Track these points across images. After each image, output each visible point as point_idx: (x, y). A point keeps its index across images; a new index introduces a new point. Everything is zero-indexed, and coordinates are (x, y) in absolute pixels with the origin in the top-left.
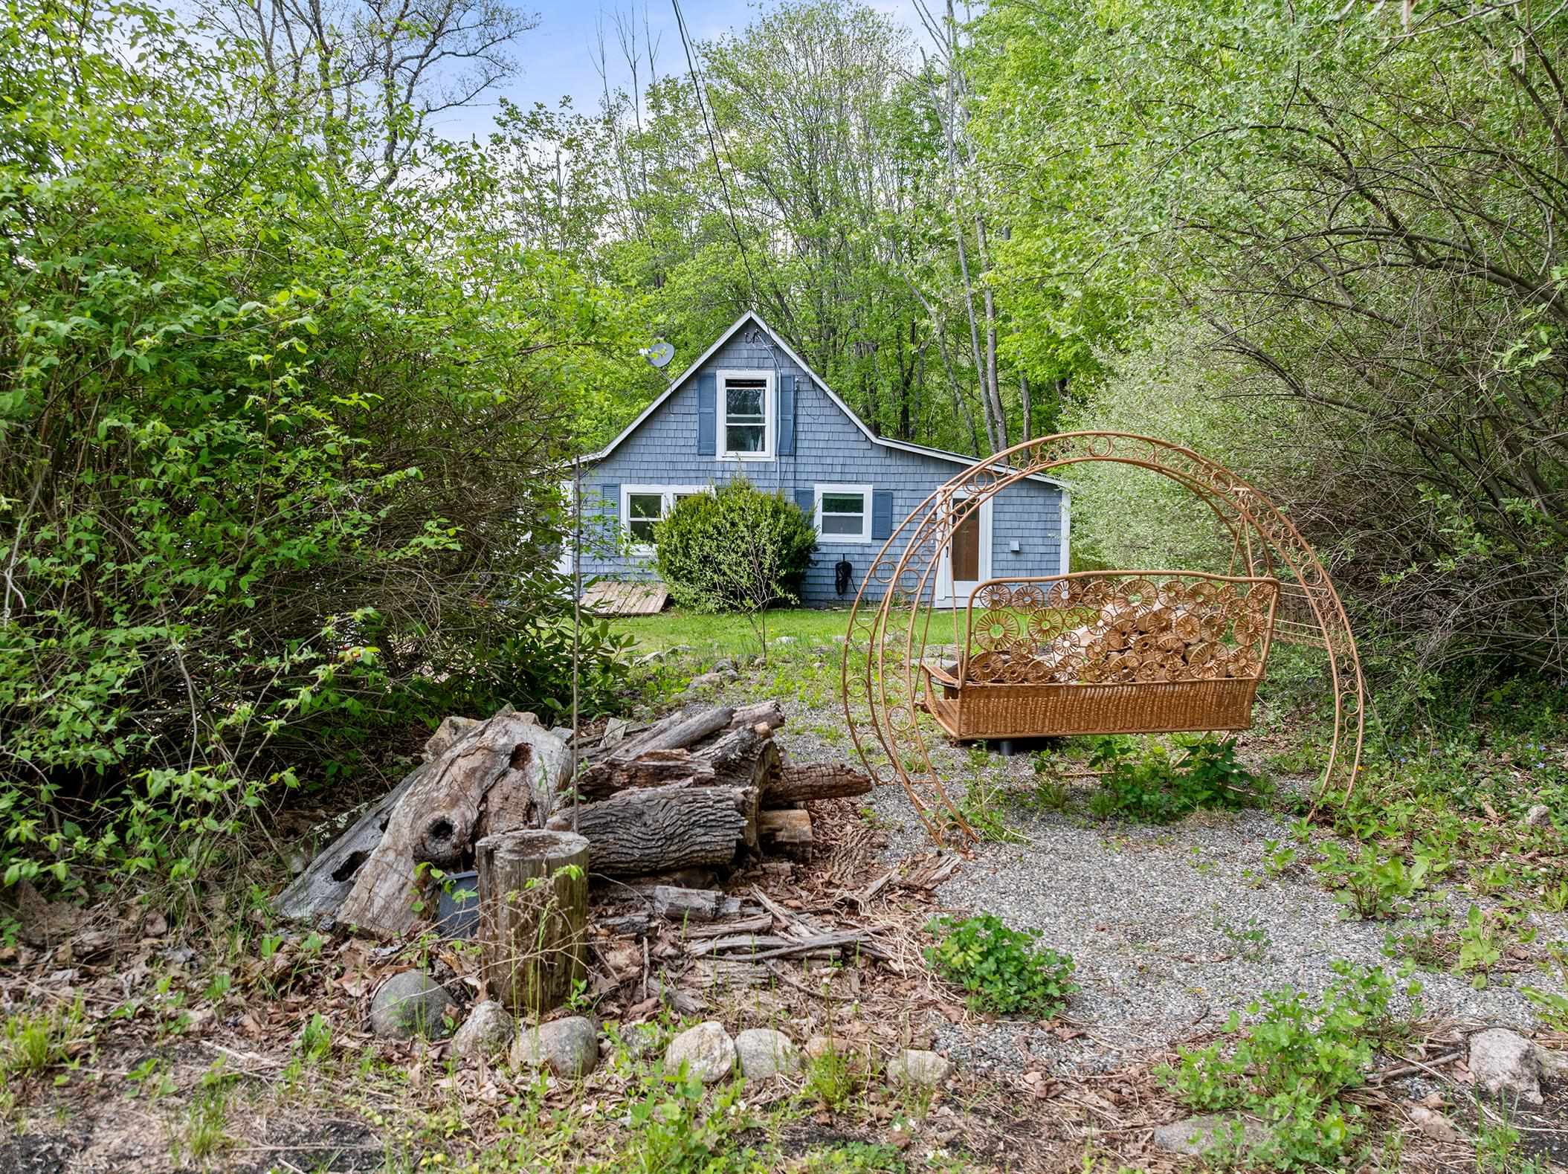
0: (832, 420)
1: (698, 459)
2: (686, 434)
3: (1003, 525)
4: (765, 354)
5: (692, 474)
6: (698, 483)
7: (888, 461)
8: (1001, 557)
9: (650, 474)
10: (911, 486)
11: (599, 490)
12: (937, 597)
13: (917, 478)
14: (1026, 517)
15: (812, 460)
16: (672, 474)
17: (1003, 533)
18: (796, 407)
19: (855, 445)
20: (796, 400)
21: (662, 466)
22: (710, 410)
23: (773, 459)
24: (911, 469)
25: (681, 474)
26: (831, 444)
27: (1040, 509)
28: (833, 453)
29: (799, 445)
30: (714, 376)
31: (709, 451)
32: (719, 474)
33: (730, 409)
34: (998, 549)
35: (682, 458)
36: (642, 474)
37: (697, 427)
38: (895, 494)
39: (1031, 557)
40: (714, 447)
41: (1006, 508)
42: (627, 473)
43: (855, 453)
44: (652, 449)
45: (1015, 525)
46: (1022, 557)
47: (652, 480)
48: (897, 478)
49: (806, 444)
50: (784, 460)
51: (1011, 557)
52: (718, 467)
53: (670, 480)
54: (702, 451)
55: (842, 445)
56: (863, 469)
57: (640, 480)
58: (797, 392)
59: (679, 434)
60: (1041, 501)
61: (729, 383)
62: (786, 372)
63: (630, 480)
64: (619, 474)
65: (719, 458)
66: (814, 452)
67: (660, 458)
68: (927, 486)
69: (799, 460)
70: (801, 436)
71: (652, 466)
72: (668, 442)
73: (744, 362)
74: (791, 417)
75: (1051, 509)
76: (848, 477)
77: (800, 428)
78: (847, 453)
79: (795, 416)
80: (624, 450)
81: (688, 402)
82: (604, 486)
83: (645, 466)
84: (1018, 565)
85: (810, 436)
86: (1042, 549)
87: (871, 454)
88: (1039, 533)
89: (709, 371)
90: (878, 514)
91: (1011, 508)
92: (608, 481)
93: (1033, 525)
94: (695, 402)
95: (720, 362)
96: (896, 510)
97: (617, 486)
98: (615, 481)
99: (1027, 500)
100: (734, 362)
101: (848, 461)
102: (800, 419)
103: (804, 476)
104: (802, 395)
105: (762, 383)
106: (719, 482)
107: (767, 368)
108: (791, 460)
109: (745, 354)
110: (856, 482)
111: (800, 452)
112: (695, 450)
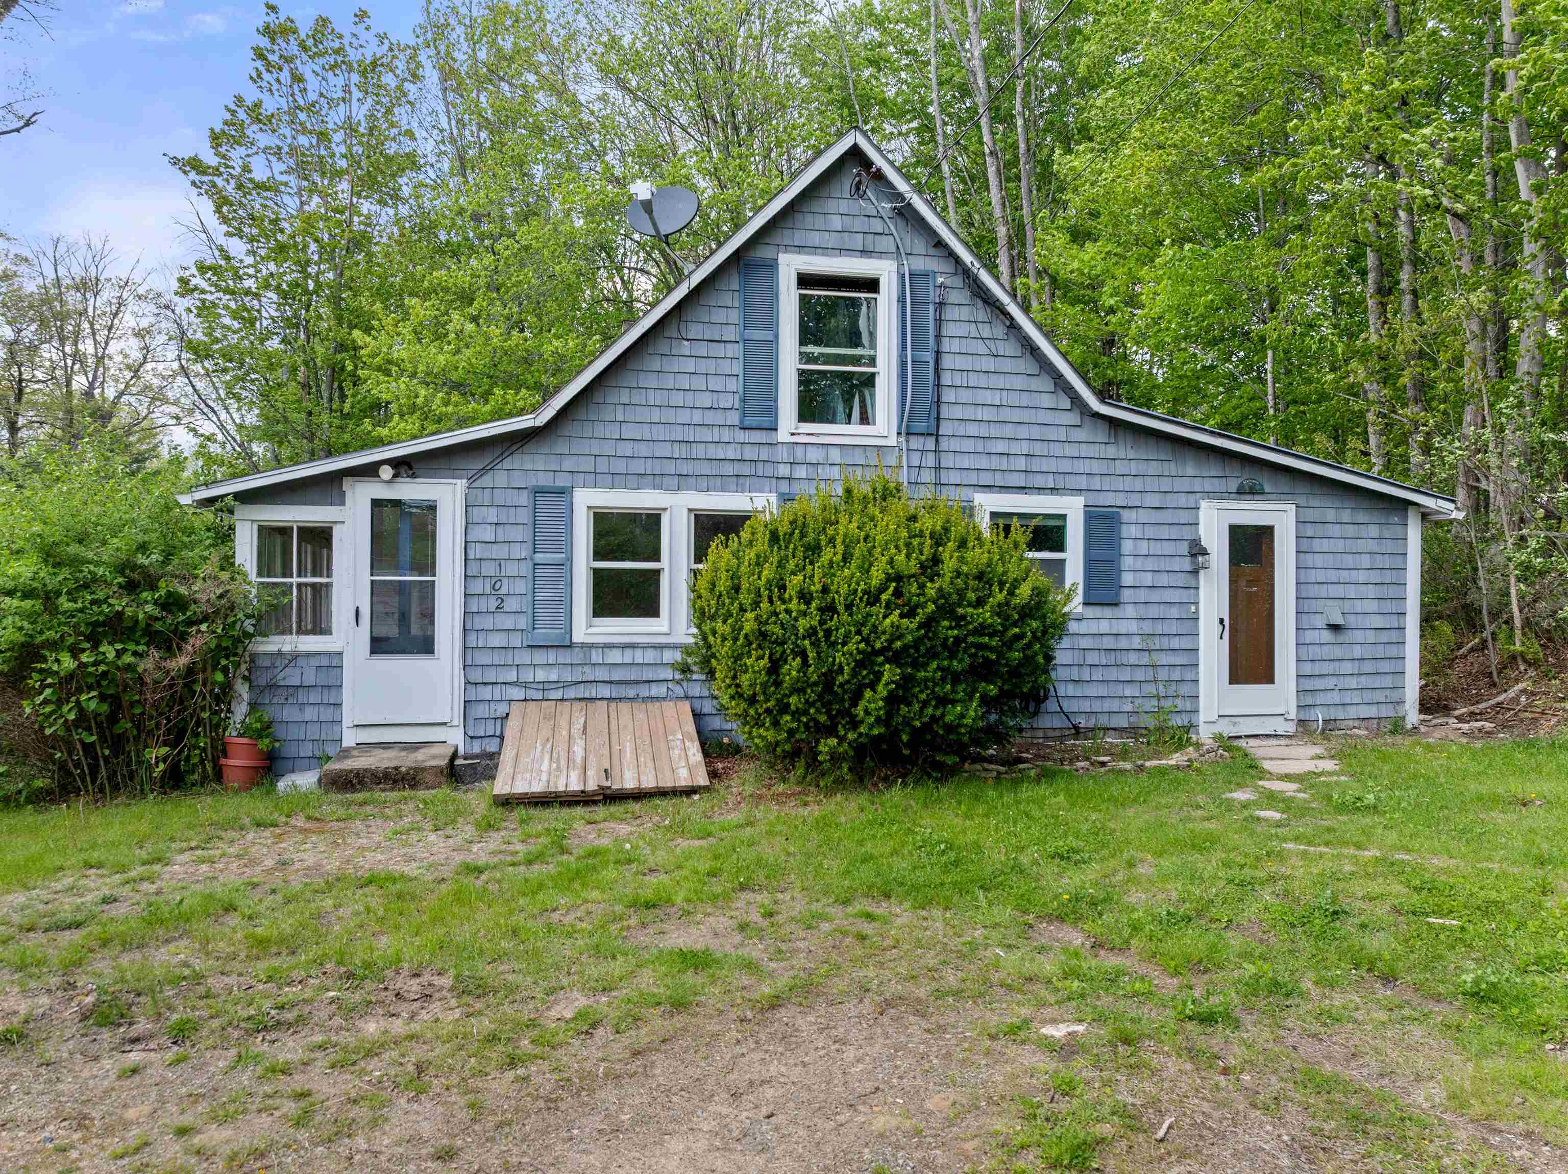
0: (1007, 365)
1: (741, 436)
2: (716, 384)
3: (1313, 576)
4: (878, 226)
5: (728, 469)
6: (740, 489)
7: (1111, 451)
8: (1310, 636)
9: (638, 467)
10: (1153, 500)
11: (524, 499)
12: (1202, 717)
13: (1165, 484)
14: (1349, 560)
15: (968, 445)
16: (685, 468)
17: (1314, 591)
18: (938, 337)
19: (1048, 417)
20: (939, 322)
21: (664, 450)
22: (768, 335)
23: (892, 441)
24: (1154, 468)
25: (705, 468)
26: (1006, 414)
27: (1372, 546)
28: (1008, 430)
29: (945, 412)
30: (772, 266)
31: (765, 421)
32: (784, 470)
33: (807, 335)
34: (1306, 621)
35: (706, 435)
36: (620, 466)
37: (738, 368)
38: (1126, 515)
39: (1359, 636)
40: (772, 411)
41: (1317, 545)
42: (587, 464)
43: (1052, 434)
44: (643, 414)
45: (1332, 575)
46: (1346, 637)
47: (641, 480)
48: (1128, 484)
49: (957, 412)
50: (916, 443)
51: (1327, 636)
52: (783, 454)
53: (682, 481)
54: (749, 421)
55: (1025, 416)
56: (1065, 466)
57: (616, 480)
58: (941, 305)
59: (699, 383)
60: (1374, 531)
61: (805, 280)
62: (920, 264)
63: (594, 479)
64: (568, 464)
65: (783, 435)
66: (973, 429)
67: (660, 433)
68: (1183, 500)
69: (944, 444)
70: (948, 396)
71: (643, 450)
72: (678, 399)
73: (831, 240)
74: (929, 357)
75: (1389, 547)
76: (1039, 481)
77: (946, 379)
78: (1036, 433)
79: (938, 354)
80: (581, 414)
81: (719, 316)
82: (538, 491)
83: (626, 449)
84: (1338, 652)
85: (965, 396)
86: (1378, 621)
87: (1081, 435)
88: (1371, 591)
89: (763, 252)
90: (1095, 554)
91: (1325, 545)
92: (544, 480)
93: (1362, 577)
94: (735, 316)
95: (785, 236)
96: (1127, 547)
97: (564, 492)
98: (562, 481)
99: (1351, 530)
100: (815, 238)
101: (1038, 449)
102: (947, 362)
103: (954, 477)
104: (950, 313)
105: (872, 285)
106: (784, 487)
107: (882, 254)
108: (930, 444)
109: (837, 222)
110: (1054, 490)
111: (946, 428)
112: (734, 418)
